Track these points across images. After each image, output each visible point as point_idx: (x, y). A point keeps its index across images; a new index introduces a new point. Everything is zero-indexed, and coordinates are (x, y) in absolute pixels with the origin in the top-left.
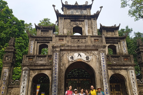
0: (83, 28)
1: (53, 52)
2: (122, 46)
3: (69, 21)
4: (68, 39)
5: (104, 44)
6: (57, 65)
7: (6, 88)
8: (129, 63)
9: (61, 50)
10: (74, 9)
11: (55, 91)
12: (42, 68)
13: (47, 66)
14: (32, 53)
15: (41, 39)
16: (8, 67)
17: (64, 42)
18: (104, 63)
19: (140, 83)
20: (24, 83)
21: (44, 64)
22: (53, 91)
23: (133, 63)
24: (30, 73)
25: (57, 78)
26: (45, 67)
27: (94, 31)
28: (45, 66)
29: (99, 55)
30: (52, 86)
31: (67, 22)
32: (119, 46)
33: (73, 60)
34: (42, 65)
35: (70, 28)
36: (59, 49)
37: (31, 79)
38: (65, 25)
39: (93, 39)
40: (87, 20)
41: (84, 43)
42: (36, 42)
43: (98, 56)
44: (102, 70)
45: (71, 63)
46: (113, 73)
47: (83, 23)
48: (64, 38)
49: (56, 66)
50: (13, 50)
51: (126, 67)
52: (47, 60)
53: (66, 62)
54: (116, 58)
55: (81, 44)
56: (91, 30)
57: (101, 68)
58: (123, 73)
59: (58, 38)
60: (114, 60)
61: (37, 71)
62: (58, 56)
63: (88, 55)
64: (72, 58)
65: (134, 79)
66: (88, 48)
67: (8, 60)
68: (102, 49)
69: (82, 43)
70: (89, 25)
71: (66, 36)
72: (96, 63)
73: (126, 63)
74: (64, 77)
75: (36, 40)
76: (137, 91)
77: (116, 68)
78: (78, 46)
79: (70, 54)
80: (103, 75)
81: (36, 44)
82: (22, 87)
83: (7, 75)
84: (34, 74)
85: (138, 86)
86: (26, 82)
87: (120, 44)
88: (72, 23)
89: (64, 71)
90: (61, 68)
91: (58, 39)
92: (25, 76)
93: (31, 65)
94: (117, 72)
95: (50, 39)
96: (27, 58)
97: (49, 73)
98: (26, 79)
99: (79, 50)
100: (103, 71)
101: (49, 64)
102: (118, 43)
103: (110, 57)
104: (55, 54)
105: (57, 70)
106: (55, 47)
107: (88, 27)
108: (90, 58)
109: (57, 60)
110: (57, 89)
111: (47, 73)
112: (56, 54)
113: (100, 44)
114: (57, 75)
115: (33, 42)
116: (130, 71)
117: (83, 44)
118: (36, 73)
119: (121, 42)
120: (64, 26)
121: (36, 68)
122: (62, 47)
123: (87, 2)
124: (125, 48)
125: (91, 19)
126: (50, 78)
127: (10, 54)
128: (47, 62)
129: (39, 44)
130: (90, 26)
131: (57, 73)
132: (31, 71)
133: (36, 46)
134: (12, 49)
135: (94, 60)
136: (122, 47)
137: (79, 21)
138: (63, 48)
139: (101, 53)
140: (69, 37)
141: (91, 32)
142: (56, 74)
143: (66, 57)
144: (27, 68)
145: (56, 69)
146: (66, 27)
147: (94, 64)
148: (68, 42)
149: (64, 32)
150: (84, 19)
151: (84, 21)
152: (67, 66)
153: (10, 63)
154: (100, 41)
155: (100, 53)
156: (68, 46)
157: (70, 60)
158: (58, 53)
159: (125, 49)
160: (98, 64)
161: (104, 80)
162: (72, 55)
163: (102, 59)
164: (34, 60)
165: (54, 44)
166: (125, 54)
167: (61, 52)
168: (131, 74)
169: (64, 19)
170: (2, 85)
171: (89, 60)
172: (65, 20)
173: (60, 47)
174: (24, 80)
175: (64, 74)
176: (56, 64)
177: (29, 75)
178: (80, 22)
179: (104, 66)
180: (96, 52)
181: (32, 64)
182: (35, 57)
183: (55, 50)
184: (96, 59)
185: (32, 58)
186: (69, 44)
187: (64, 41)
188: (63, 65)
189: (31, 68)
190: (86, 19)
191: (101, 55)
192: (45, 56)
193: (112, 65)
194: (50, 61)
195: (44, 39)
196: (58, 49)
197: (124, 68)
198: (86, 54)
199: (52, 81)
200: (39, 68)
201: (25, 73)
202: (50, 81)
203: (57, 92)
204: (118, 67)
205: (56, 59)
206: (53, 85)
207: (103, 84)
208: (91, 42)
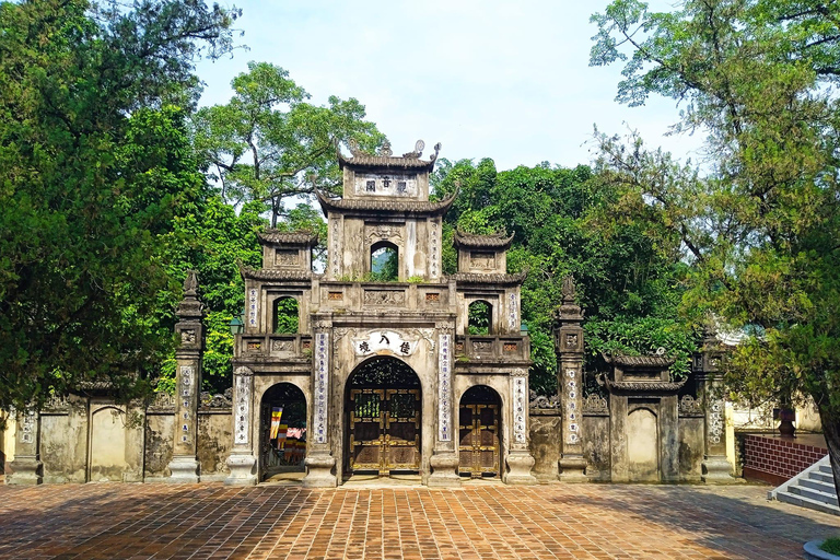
0: (400, 247)
1: (315, 330)
2: (507, 306)
3: (358, 224)
4: (353, 292)
5: (451, 311)
6: (326, 367)
7: (192, 417)
8: (516, 358)
9: (335, 325)
10: (378, 174)
11: (321, 431)
12: (285, 369)
13: (299, 364)
14: (255, 325)
15: (278, 284)
16: (191, 362)
17: (345, 302)
18: (446, 363)
19: (547, 408)
20: (242, 409)
21: (291, 360)
22: (316, 431)
23: (525, 358)
24: (256, 383)
25: (325, 400)
26: (294, 368)
27: (432, 261)
28: (293, 364)
29: (437, 341)
30: (312, 418)
31: (354, 227)
32: (501, 306)
33: (367, 353)
34: (285, 363)
35: (362, 248)
36: (330, 322)
37: (259, 397)
38: (347, 238)
39: (423, 293)
40: (414, 223)
41: (399, 304)
42: (264, 291)
43: (432, 342)
44: (438, 382)
45: (360, 360)
46: (471, 385)
47: (401, 229)
48: (344, 290)
49: (322, 370)
50: (199, 313)
51: (507, 370)
52: (298, 348)
53: (347, 358)
54: (485, 344)
55: (390, 309)
56: (423, 256)
57: (437, 375)
58: (497, 384)
59: (326, 289)
60: (478, 351)
61: (272, 377)
62: (326, 342)
63: (406, 338)
64: (364, 346)
65: (523, 400)
66: (408, 320)
67: (188, 340)
68: (445, 323)
69: (394, 305)
70: (418, 241)
71: (349, 285)
72: (426, 362)
73: (507, 359)
74: (342, 396)
75: (263, 287)
76: (524, 430)
77: (480, 370)
78: (382, 316)
79: (359, 334)
80: (440, 394)
81: (264, 297)
82: (238, 418)
83: (192, 381)
84: (264, 385)
85: (530, 415)
86: (247, 406)
87: (504, 300)
88: (370, 229)
89: (343, 380)
90: (336, 372)
91: (327, 293)
92: (242, 390)
93: (256, 363)
94: (482, 381)
95: (303, 284)
96: (245, 342)
97: (303, 384)
98: (246, 399)
99: (383, 324)
100: (441, 382)
101: (305, 361)
102: (498, 296)
103: (468, 341)
104: (318, 335)
105: (326, 380)
106: (320, 316)
107: (415, 244)
108: (413, 347)
109: (326, 355)
110: (325, 426)
111: (300, 382)
112: (323, 337)
113: (441, 311)
114: (325, 393)
115: (256, 293)
116: (516, 379)
117: (394, 309)
118: (271, 383)
119: (506, 296)
120: (343, 243)
121: (271, 369)
122: (338, 316)
123: (421, 143)
124: (516, 313)
125: (425, 220)
126: (308, 396)
127: (191, 322)
128: (298, 355)
129: (272, 298)
130: (421, 243)
131: (325, 386)
132: (258, 377)
133: (264, 304)
134: (195, 307)
135: (423, 352)
136: (507, 311)
137: (391, 224)
138: (339, 320)
139: (440, 336)
140: (357, 286)
141: (423, 265)
142: (322, 390)
143: (349, 343)
144: (246, 369)
145: (322, 376)
146: (351, 245)
147: (420, 365)
148: (355, 302)
149: (345, 262)
150: (406, 218)
151: (404, 224)
152: (350, 368)
153: (197, 350)
154: (442, 300)
155: (437, 336)
156: (354, 314)
157: (360, 352)
158: (327, 335)
159: (513, 316)
160: (431, 365)
161: (441, 406)
162: (364, 337)
163: (441, 351)
164: (263, 348)
165: (316, 307)
166: (513, 332)
167: (336, 330)
168: (516, 387)
169: (345, 217)
170: (182, 408)
171: (410, 352)
172: (349, 221)
173: (332, 316)
174: (242, 400)
175: (342, 388)
176: (322, 363)
177: (253, 389)
178: (394, 228)
179: (445, 370)
180: (429, 331)
181: (259, 360)
182: (267, 341)
183: (318, 324)
184: (428, 349)
185: (256, 343)
186: (358, 310)
187: (345, 297)
188: (341, 365)
189: (257, 369)
190: (411, 218)
191: (441, 341)
192: (292, 339)
193: (471, 364)
194: (306, 351)
195: (288, 284)
196: (327, 323)
197: (501, 370)
198: (401, 336)
199: (313, 406)
200: (276, 369)
201: (243, 382)
202: (308, 403)
203: (325, 432)
204: (486, 370)
205: (322, 349)
206: (316, 417)
207: (437, 414)
208: (418, 301)
